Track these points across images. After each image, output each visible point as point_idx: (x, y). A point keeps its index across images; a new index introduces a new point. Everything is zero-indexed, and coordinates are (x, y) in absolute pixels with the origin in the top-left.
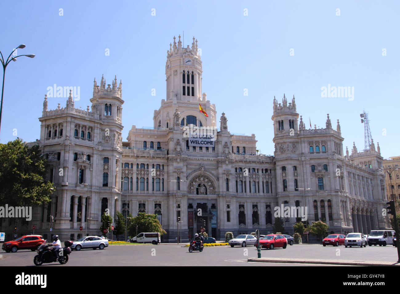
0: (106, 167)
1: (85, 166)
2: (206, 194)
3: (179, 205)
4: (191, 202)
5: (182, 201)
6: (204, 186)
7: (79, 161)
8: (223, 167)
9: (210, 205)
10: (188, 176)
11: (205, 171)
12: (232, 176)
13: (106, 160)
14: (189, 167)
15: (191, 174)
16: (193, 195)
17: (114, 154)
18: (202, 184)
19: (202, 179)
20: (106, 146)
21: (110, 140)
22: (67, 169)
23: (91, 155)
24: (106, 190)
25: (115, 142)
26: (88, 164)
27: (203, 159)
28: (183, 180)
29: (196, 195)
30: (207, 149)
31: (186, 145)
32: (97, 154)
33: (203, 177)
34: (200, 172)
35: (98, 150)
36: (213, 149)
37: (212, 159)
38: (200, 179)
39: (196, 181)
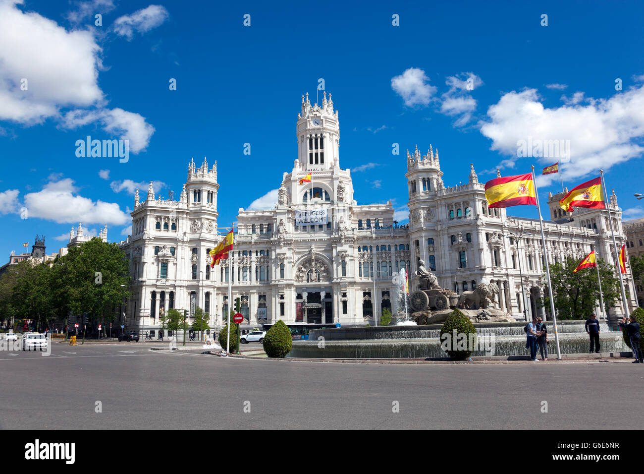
0: (195, 259)
1: (167, 260)
2: (319, 280)
3: (282, 296)
4: (299, 292)
5: (285, 292)
6: (316, 271)
7: (160, 253)
8: (338, 247)
9: (323, 294)
10: (296, 262)
11: (316, 254)
12: (350, 258)
13: (195, 251)
14: (297, 250)
15: (299, 259)
16: (300, 284)
17: (203, 243)
18: (314, 269)
19: (313, 264)
20: (196, 236)
21: (198, 229)
22: (146, 264)
23: (175, 247)
24: (195, 283)
25: (204, 230)
26: (170, 257)
27: (314, 240)
28: (287, 266)
29: (305, 283)
30: (321, 227)
31: (294, 224)
32: (182, 245)
33: (315, 261)
34: (310, 255)
35: (183, 241)
36: (328, 226)
37: (325, 238)
38: (310, 264)
39: (305, 267)
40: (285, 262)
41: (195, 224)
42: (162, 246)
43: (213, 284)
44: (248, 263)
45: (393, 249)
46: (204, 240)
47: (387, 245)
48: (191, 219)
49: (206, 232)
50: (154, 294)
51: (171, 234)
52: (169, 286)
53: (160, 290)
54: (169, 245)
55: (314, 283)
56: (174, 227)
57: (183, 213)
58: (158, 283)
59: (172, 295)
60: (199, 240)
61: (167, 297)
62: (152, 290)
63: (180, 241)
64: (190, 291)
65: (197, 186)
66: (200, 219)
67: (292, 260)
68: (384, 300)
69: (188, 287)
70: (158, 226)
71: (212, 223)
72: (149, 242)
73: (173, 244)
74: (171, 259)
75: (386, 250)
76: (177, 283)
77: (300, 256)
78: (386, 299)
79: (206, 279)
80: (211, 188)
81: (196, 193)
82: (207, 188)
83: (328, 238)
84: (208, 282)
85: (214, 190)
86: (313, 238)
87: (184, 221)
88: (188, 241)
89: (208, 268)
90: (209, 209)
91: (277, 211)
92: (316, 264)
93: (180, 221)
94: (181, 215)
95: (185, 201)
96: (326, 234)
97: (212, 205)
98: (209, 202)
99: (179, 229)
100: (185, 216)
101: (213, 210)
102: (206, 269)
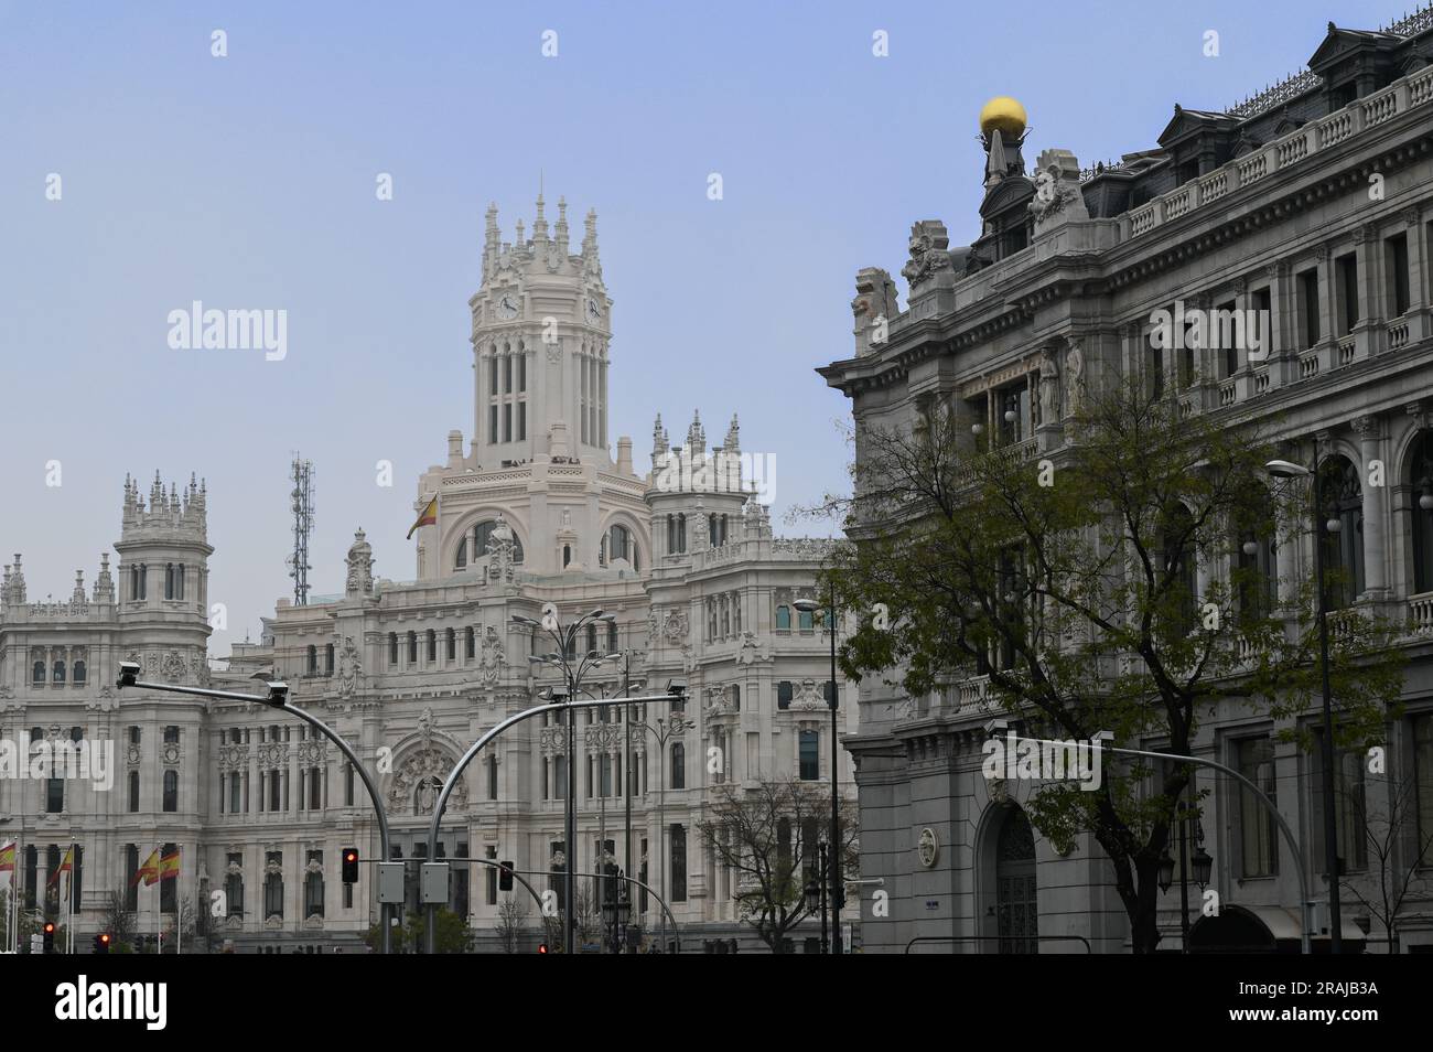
0: (133, 755)
8: (481, 716)
9: (450, 849)
11: (433, 733)
13: (135, 734)
14: (391, 725)
15: (393, 750)
16: (399, 819)
17: (150, 714)
19: (429, 761)
20: (132, 694)
21: (141, 675)
23: (84, 726)
24: (134, 822)
25: (156, 677)
27: (429, 693)
29: (410, 816)
30: (452, 655)
31: (386, 650)
32: (99, 723)
33: (433, 754)
34: (418, 739)
35: (99, 711)
36: (471, 653)
37: (457, 689)
38: (423, 762)
39: (410, 771)
42: (46, 728)
43: (185, 822)
46: (158, 707)
48: (125, 648)
49: (164, 681)
50: (30, 852)
51: (69, 692)
52: (69, 831)
53: (45, 842)
54: (69, 721)
56: (81, 673)
57: (100, 633)
58: (39, 825)
59: (77, 852)
60: (141, 707)
62: (24, 843)
63: (91, 709)
64: (123, 845)
65: (138, 555)
66: (144, 647)
67: (372, 754)
69: (117, 832)
70: (38, 673)
71: (182, 653)
73: (75, 720)
75: (607, 720)
76: (87, 824)
77: (395, 741)
79: (165, 809)
80: (175, 554)
81: (135, 573)
82: (164, 559)
83: (462, 687)
84: (169, 819)
85: (186, 560)
86: (426, 690)
87: (105, 655)
88: (115, 710)
89: (171, 779)
90: (168, 618)
91: (340, 614)
92: (436, 762)
93: (94, 656)
94: (95, 638)
95: (105, 600)
96: (458, 678)
97: (181, 604)
98: (171, 598)
99: (92, 679)
100: (106, 639)
101: (181, 618)
102: (165, 782)
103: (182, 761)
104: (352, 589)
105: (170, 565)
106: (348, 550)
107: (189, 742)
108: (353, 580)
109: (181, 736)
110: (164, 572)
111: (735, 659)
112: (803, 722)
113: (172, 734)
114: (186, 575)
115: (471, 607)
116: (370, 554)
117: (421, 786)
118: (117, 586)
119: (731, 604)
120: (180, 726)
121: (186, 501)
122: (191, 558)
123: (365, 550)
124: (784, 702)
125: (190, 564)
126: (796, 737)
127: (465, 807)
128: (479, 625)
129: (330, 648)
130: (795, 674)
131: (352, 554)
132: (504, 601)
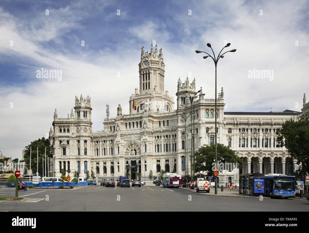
0: (79, 145)
1: (65, 146)
2: (136, 154)
3: (118, 162)
4: (127, 160)
5: (120, 160)
6: (135, 150)
7: (62, 144)
8: (143, 137)
9: (137, 161)
10: (125, 145)
11: (134, 141)
12: (148, 143)
13: (79, 141)
14: (126, 139)
15: (126, 144)
16: (128, 156)
17: (81, 138)
18: (133, 149)
19: (133, 146)
20: (78, 134)
21: (79, 131)
22: (56, 149)
23: (69, 140)
24: (79, 157)
25: (82, 131)
26: (67, 145)
27: (133, 134)
28: (121, 148)
29: (130, 156)
30: (137, 127)
31: (125, 126)
32: (72, 139)
33: (134, 144)
34: (131, 142)
35: (72, 137)
36: (141, 126)
37: (139, 132)
38: (132, 146)
39: (130, 148)
40: (120, 145)
41: (78, 128)
42: (62, 140)
43: (89, 157)
44: (106, 147)
45: (171, 137)
46: (83, 136)
47: (168, 135)
48: (76, 126)
49: (84, 132)
50: (60, 162)
51: (66, 134)
52: (67, 159)
53: (63, 161)
54: (66, 139)
55: (133, 156)
56: (68, 131)
57: (72, 123)
58: (62, 158)
59: (69, 162)
60: (80, 137)
61: (67, 164)
62: (59, 161)
63: (71, 137)
64: (77, 161)
65: (78, 109)
66: (80, 126)
67: (123, 145)
68: (166, 164)
69: (76, 159)
70: (61, 131)
71: (87, 127)
72: (56, 139)
73: (68, 139)
74: (68, 146)
75: (168, 138)
76: (70, 157)
77: (127, 142)
78: (167, 164)
79: (85, 155)
80: (85, 109)
81: (78, 113)
82: (83, 110)
83: (140, 132)
84: (86, 157)
85: (87, 110)
86: (133, 133)
87: (73, 127)
88: (75, 137)
89: (86, 149)
90: (84, 121)
91: (116, 119)
92: (135, 146)
93: (71, 127)
94: (71, 125)
95: (72, 117)
96: (139, 130)
97: (87, 118)
98: (85, 117)
99: (70, 131)
100: (73, 125)
101: (87, 121)
102: (85, 150)
103: (87, 146)
104: (118, 115)
105: (84, 111)
106: (117, 108)
107: (89, 143)
108: (118, 113)
109: (87, 142)
110: (83, 112)
111: (197, 123)
112: (211, 135)
113: (85, 141)
114: (87, 113)
115: (141, 117)
116: (121, 108)
117: (132, 150)
118: (74, 115)
119: (196, 113)
120: (87, 140)
121: (87, 100)
122: (88, 110)
123: (120, 108)
124: (207, 131)
125: (88, 111)
126: (210, 138)
127: (140, 154)
128: (143, 120)
129: (114, 127)
130: (209, 126)
131: (118, 108)
132: (147, 116)
